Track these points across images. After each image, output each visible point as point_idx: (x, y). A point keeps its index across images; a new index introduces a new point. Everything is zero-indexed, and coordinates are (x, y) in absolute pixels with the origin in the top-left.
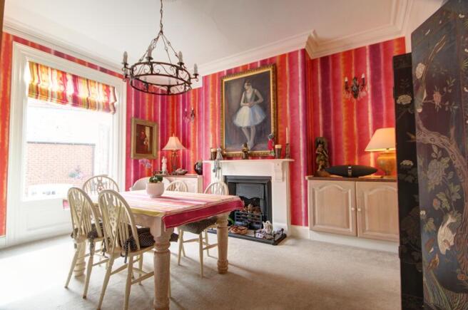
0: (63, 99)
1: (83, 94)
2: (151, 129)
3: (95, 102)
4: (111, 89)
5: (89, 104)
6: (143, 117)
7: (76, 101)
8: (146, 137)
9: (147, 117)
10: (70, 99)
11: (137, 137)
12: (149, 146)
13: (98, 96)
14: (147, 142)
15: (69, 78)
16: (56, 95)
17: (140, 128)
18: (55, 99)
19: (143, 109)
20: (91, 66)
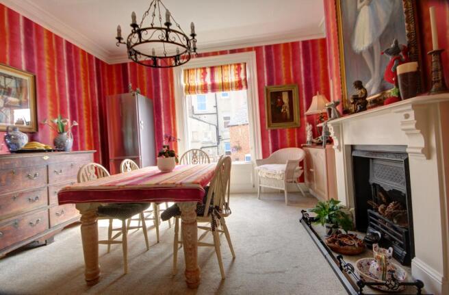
0: (204, 89)
1: (218, 80)
2: (290, 93)
3: (229, 84)
4: (242, 66)
5: (224, 87)
6: (279, 82)
7: (214, 88)
8: (283, 103)
9: (284, 81)
10: (209, 87)
11: (272, 106)
12: (288, 113)
13: (231, 76)
14: (285, 109)
15: (208, 71)
16: (200, 88)
17: (276, 96)
18: (199, 91)
19: (278, 74)
20: (222, 53)
